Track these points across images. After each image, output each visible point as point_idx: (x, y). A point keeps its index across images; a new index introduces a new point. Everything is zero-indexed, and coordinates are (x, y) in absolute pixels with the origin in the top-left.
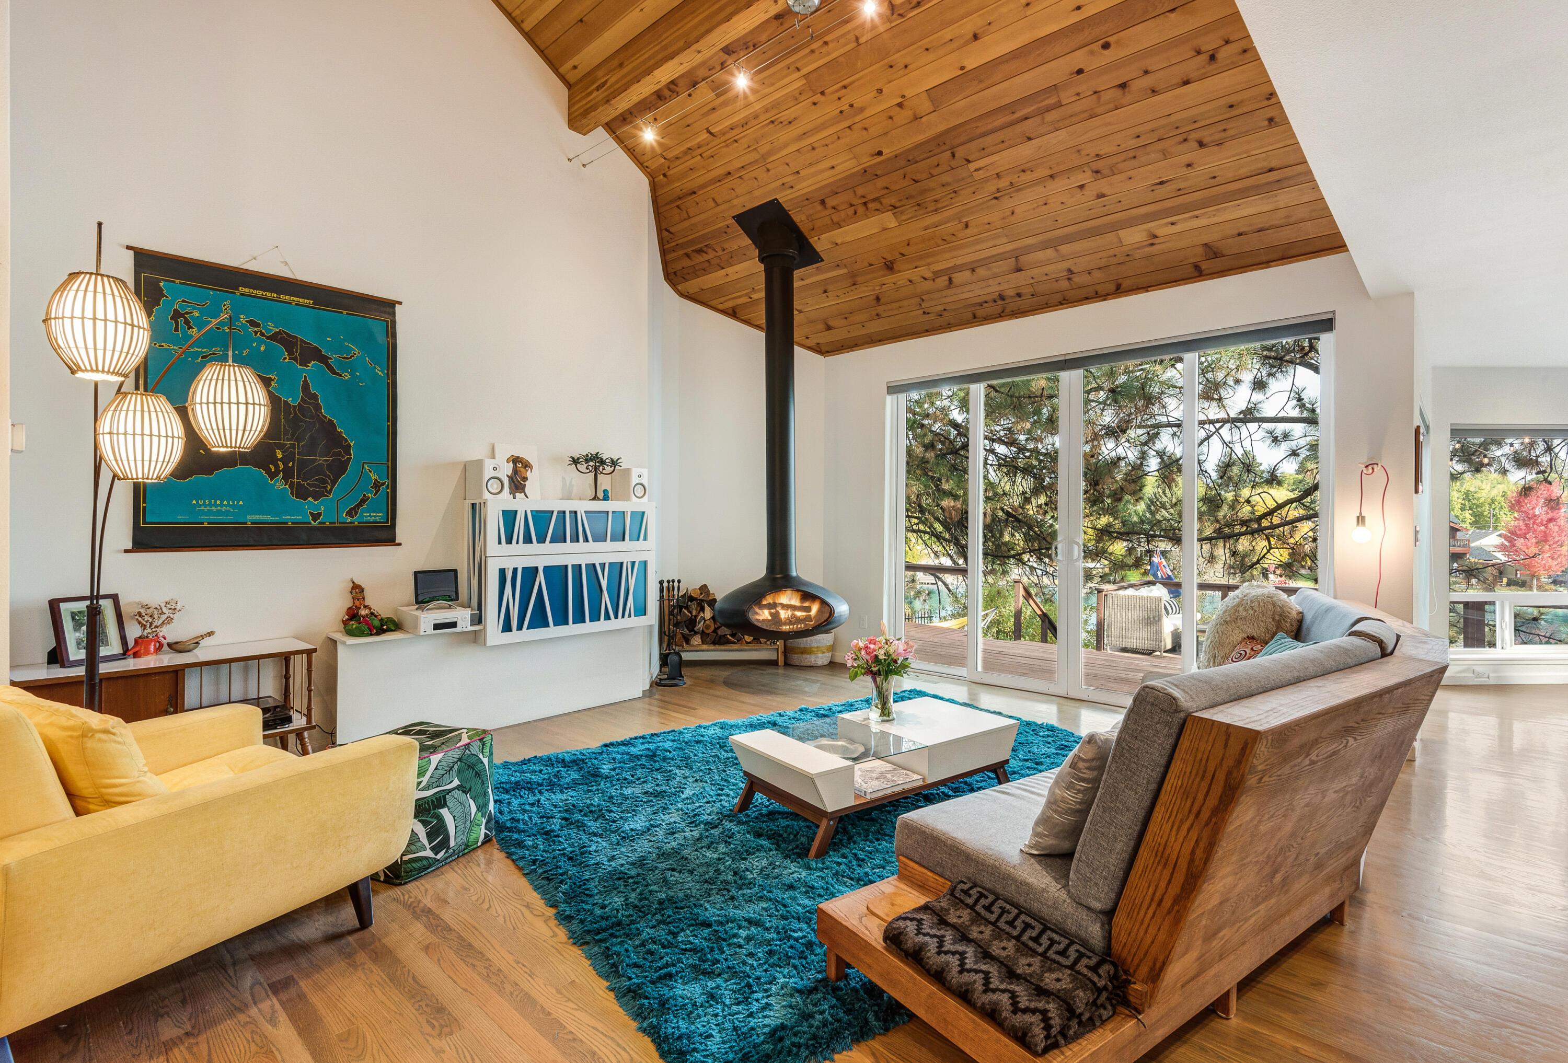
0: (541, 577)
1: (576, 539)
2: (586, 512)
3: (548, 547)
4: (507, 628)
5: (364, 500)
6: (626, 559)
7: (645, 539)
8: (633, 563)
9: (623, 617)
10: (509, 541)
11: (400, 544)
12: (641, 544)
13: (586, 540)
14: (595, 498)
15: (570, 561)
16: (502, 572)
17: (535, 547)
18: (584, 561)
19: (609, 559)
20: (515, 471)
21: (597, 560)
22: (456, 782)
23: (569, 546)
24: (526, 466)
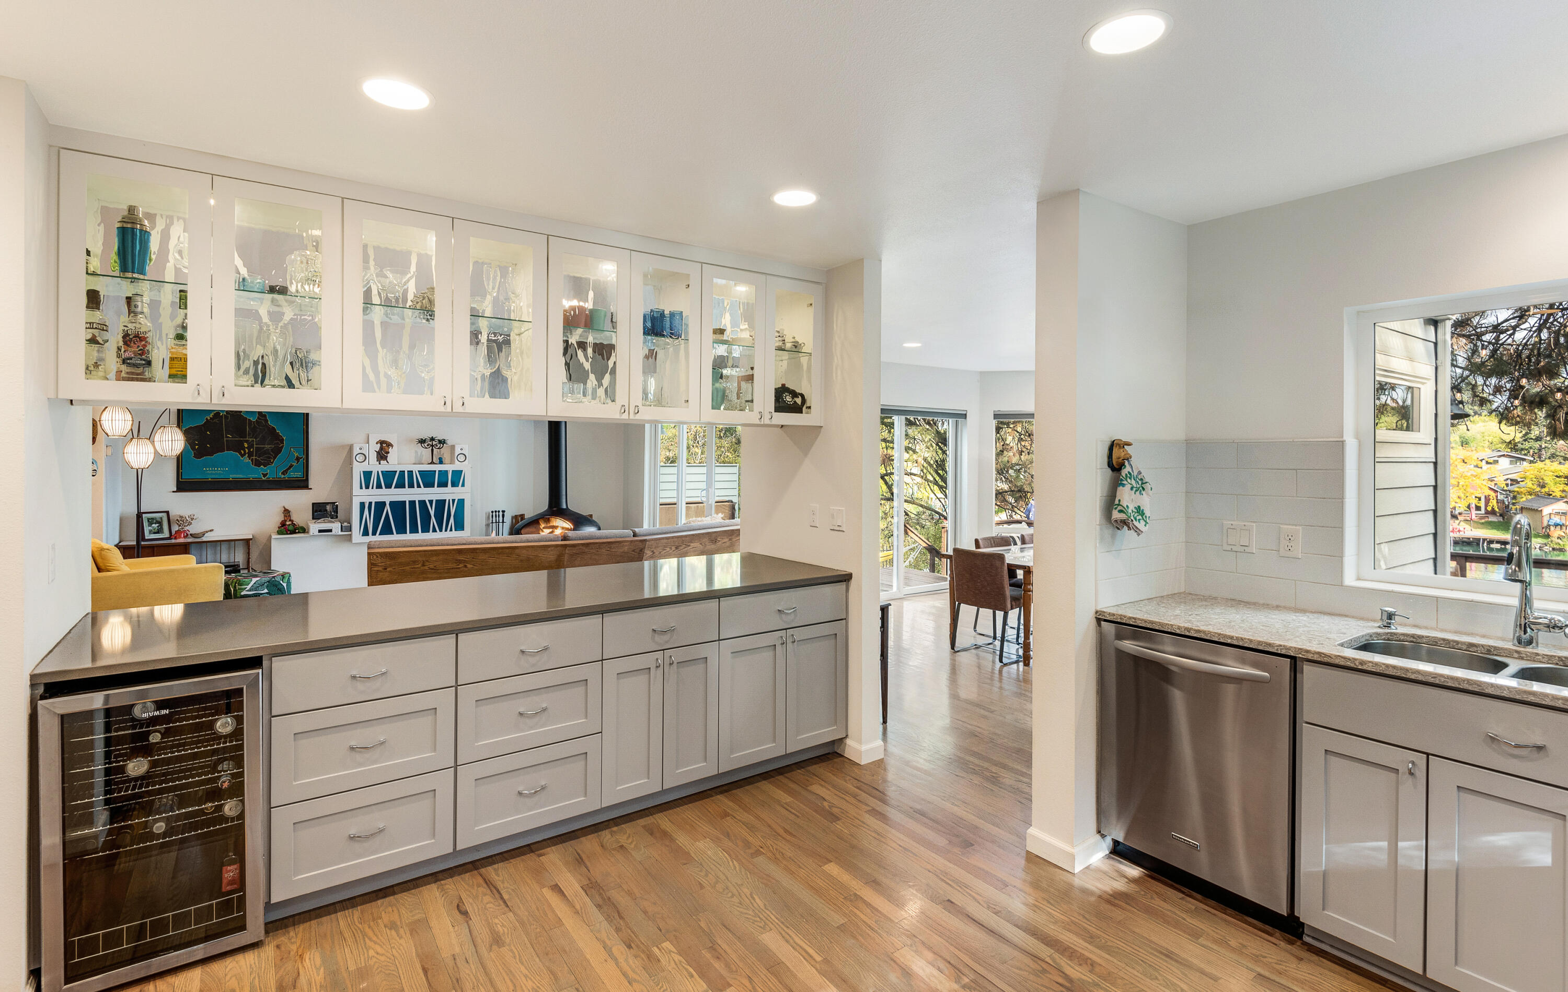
0: (388, 507)
1: (411, 486)
2: (419, 471)
3: (393, 490)
4: (366, 533)
5: (291, 466)
6: (448, 497)
7: (463, 485)
8: (454, 501)
9: (446, 530)
10: (367, 487)
11: (311, 489)
12: (459, 489)
13: (419, 486)
14: (432, 463)
15: (407, 499)
16: (362, 505)
17: (384, 491)
18: (417, 499)
19: (435, 498)
20: (381, 448)
21: (427, 498)
22: (266, 591)
23: (407, 490)
24: (389, 445)
